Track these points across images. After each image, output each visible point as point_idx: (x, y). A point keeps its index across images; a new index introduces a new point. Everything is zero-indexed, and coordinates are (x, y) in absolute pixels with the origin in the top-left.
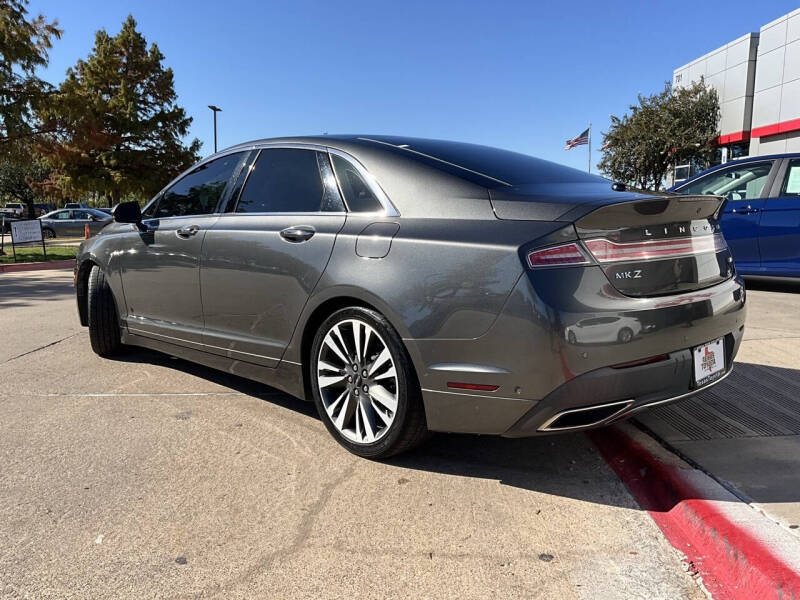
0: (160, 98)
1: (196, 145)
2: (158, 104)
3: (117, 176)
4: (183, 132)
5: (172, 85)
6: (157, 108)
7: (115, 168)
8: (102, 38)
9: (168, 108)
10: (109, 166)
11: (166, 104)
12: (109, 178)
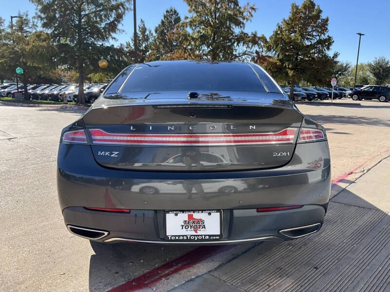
0: (319, 32)
1: (336, 55)
2: (318, 35)
3: (291, 73)
4: (328, 49)
5: (327, 25)
6: (318, 37)
7: (291, 69)
8: (295, 7)
9: (323, 37)
10: (289, 68)
11: (323, 35)
12: (287, 74)
